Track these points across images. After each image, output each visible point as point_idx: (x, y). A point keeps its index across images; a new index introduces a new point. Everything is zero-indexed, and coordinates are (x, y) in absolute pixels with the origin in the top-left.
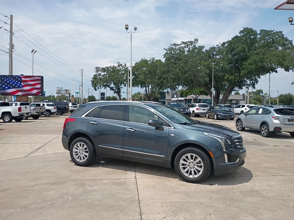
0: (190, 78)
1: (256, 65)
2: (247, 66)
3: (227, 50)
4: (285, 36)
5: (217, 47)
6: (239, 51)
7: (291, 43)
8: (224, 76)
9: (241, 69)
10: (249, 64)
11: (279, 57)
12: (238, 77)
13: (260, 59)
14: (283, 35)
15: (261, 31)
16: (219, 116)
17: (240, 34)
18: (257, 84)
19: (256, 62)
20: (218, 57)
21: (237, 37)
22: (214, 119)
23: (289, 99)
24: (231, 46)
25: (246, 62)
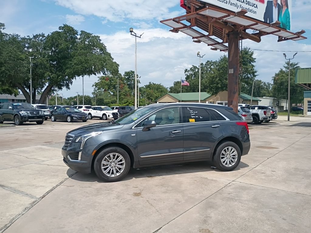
0: (7, 72)
1: (82, 66)
2: (73, 66)
3: (48, 45)
4: (101, 42)
5: (27, 38)
6: (62, 48)
7: (106, 48)
8: (44, 73)
9: (64, 68)
10: (75, 64)
11: (101, 60)
12: (61, 77)
13: (85, 60)
14: (100, 40)
15: (82, 31)
16: (74, 118)
17: (59, 29)
18: (71, 85)
19: (82, 63)
20: (31, 50)
21: (57, 32)
22: (67, 121)
23: (88, 101)
24: (52, 40)
25: (71, 61)
